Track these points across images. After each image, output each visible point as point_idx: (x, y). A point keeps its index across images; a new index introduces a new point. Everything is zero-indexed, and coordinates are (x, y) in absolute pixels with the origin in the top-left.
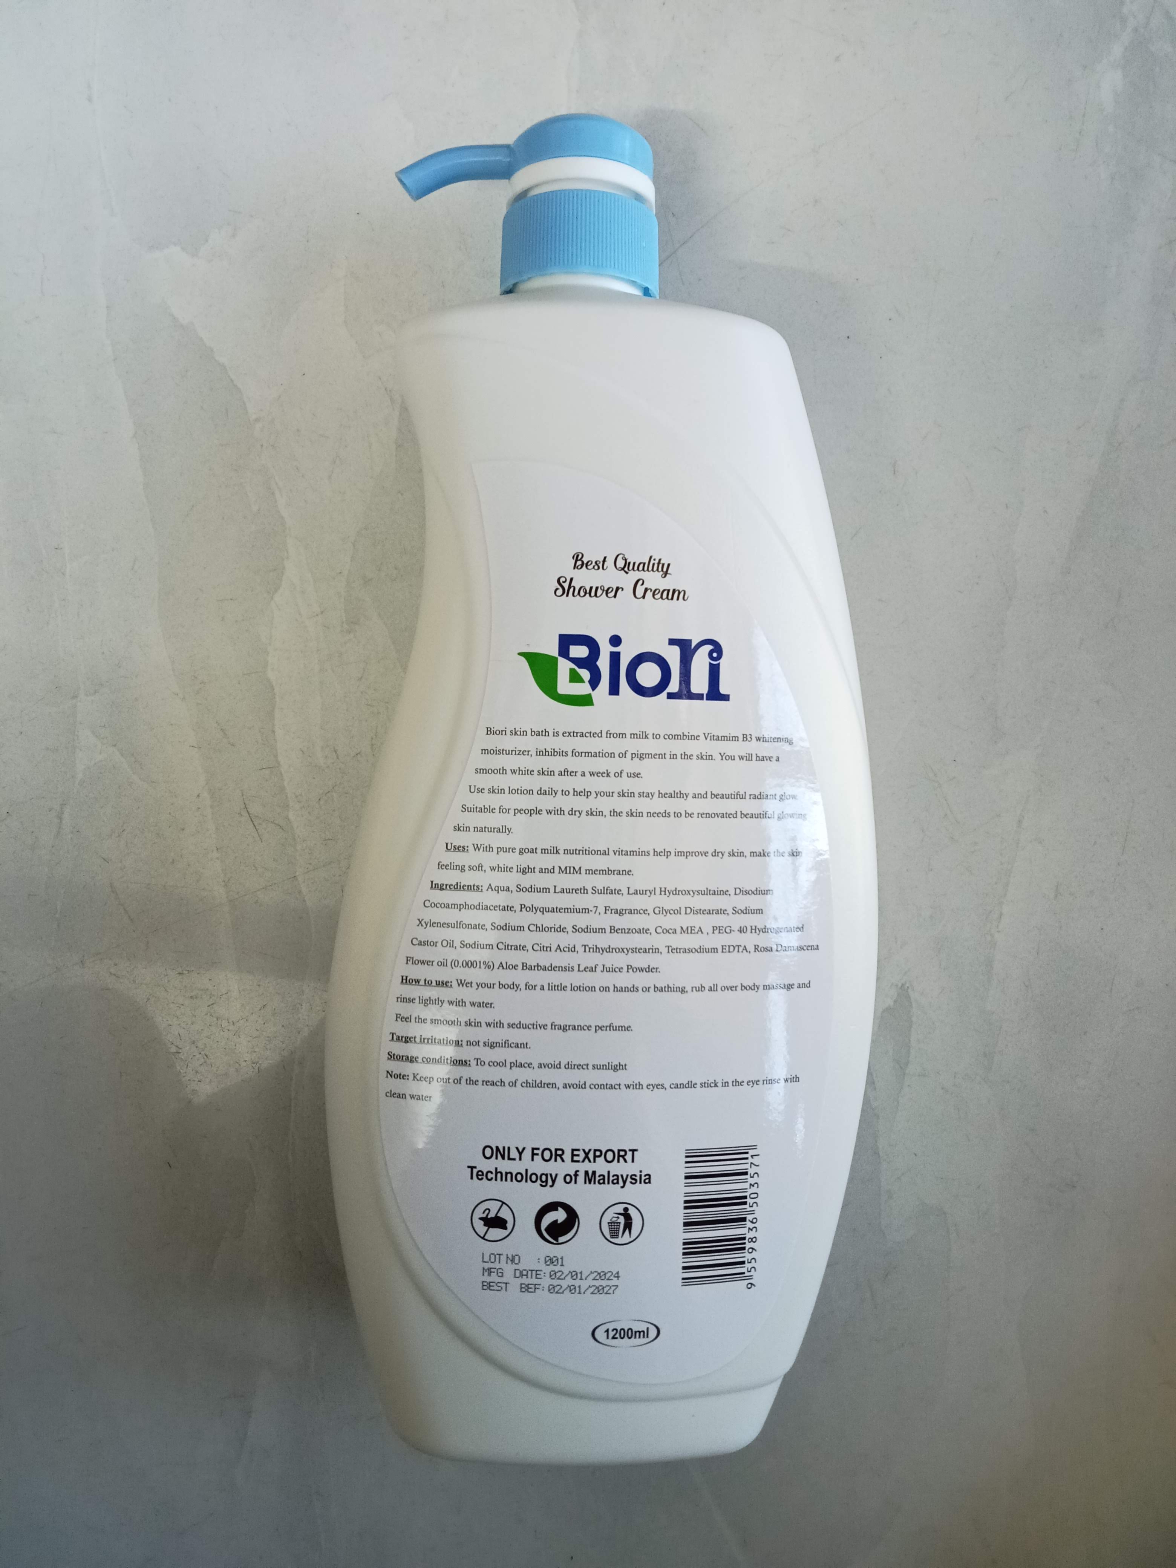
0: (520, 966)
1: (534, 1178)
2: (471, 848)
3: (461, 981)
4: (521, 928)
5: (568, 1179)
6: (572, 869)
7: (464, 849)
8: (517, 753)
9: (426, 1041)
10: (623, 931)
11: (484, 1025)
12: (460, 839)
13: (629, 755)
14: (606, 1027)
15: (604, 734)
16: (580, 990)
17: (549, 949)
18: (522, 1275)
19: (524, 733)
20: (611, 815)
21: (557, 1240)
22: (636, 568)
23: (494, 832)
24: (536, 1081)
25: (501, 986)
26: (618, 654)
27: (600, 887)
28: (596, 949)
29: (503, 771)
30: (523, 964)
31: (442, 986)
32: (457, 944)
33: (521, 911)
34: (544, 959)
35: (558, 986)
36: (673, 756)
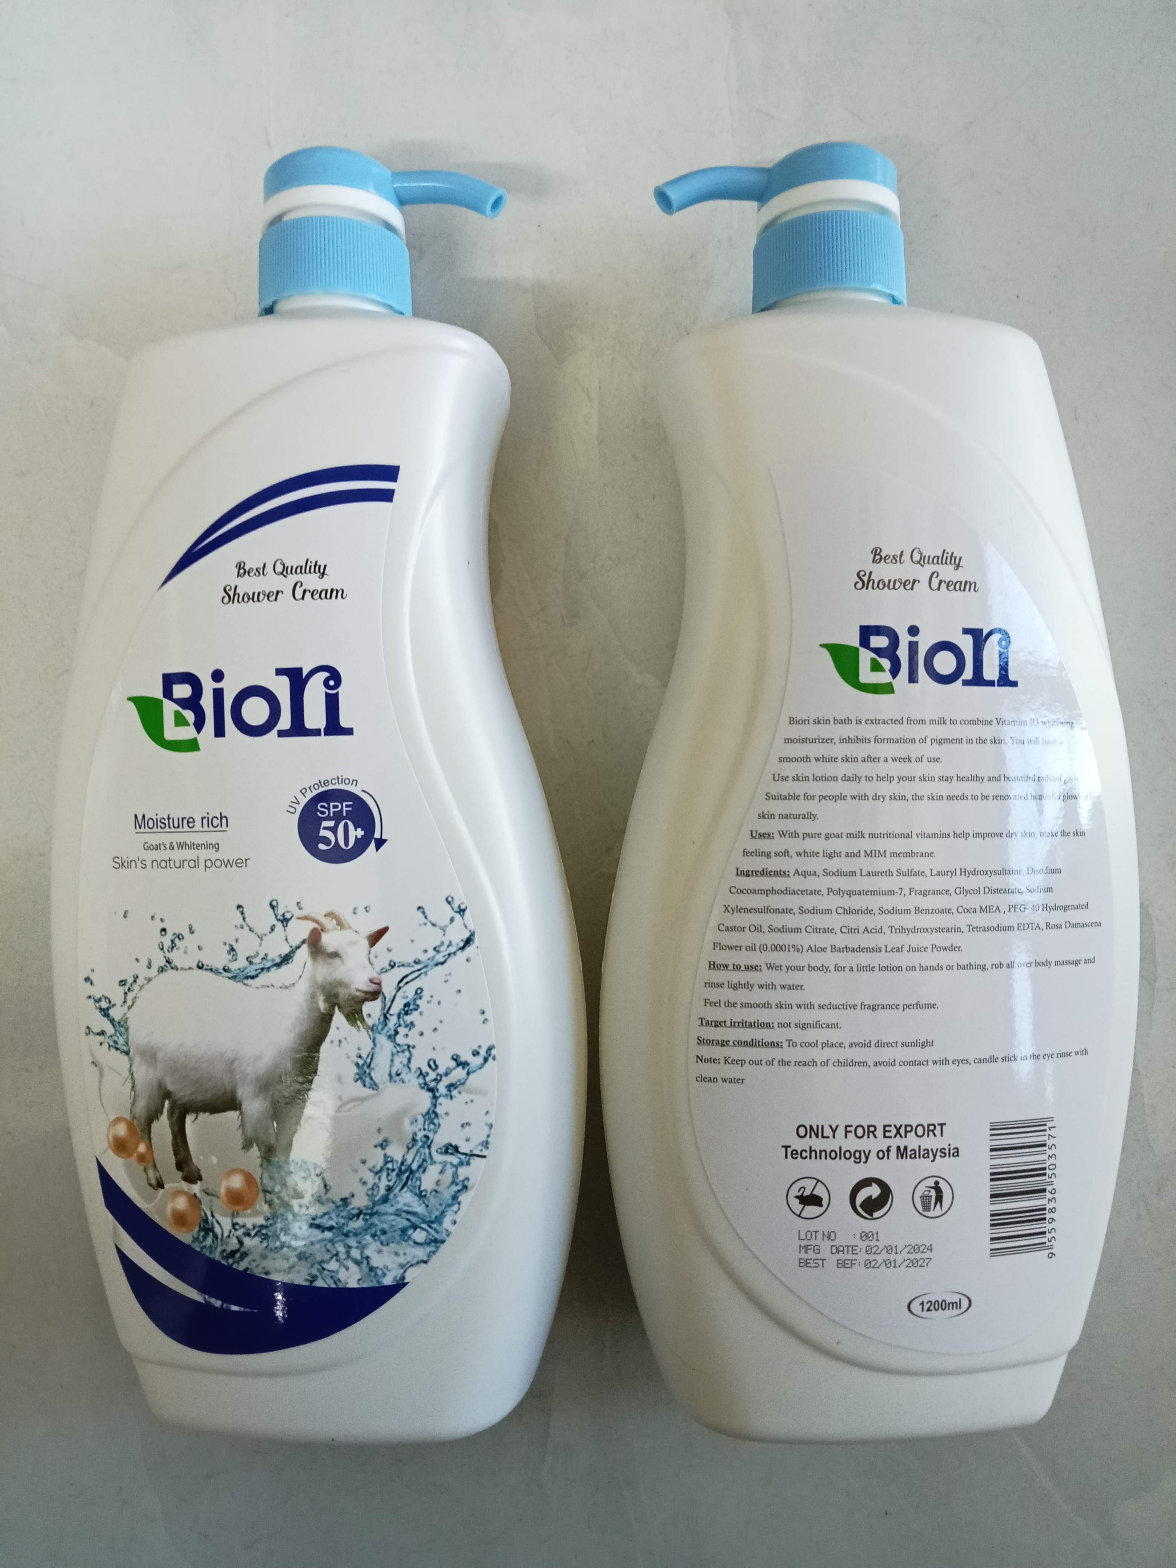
0: (829, 949)
1: (848, 1155)
2: (777, 835)
3: (770, 964)
4: (828, 911)
5: (881, 1155)
6: (877, 852)
7: (769, 836)
8: (821, 741)
9: (737, 1024)
10: (927, 911)
11: (794, 1007)
12: (764, 826)
13: (928, 741)
14: (914, 1005)
15: (905, 721)
16: (888, 970)
17: (856, 931)
18: (838, 1251)
19: (827, 722)
20: (913, 799)
21: (872, 1215)
22: (931, 561)
23: (799, 818)
24: (847, 1060)
25: (811, 968)
26: (916, 643)
27: (904, 869)
28: (902, 930)
29: (807, 759)
30: (832, 946)
31: (751, 970)
32: (765, 928)
33: (828, 894)
34: (853, 941)
35: (866, 967)
36: (970, 741)
